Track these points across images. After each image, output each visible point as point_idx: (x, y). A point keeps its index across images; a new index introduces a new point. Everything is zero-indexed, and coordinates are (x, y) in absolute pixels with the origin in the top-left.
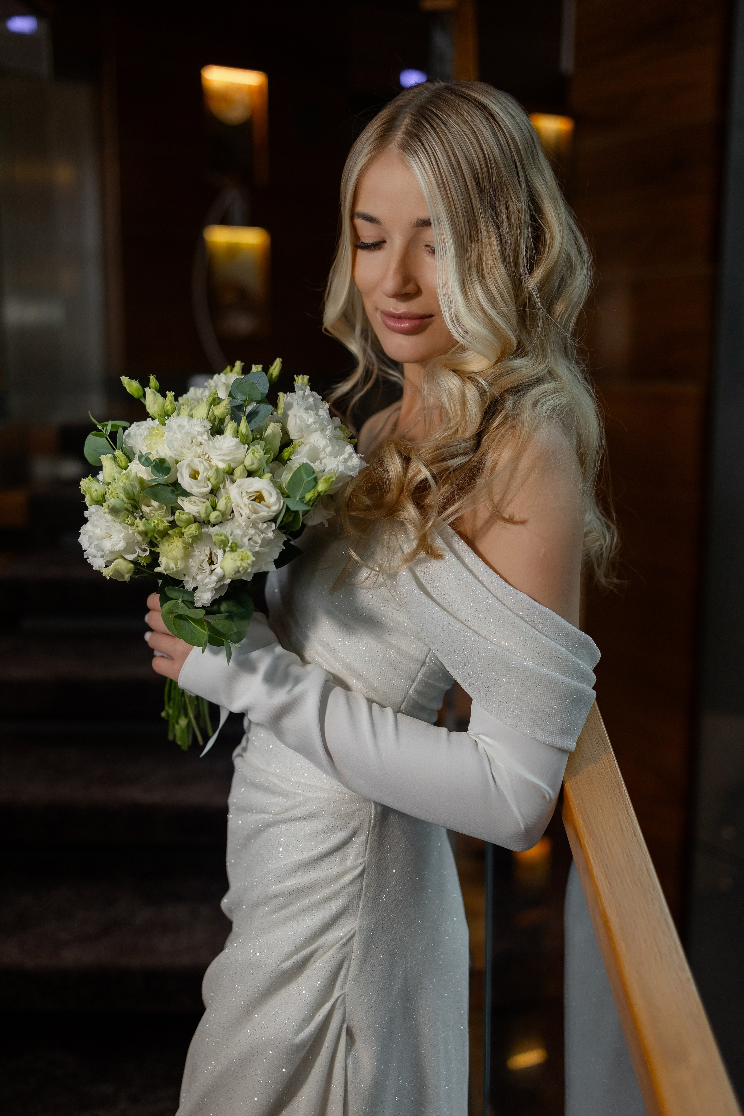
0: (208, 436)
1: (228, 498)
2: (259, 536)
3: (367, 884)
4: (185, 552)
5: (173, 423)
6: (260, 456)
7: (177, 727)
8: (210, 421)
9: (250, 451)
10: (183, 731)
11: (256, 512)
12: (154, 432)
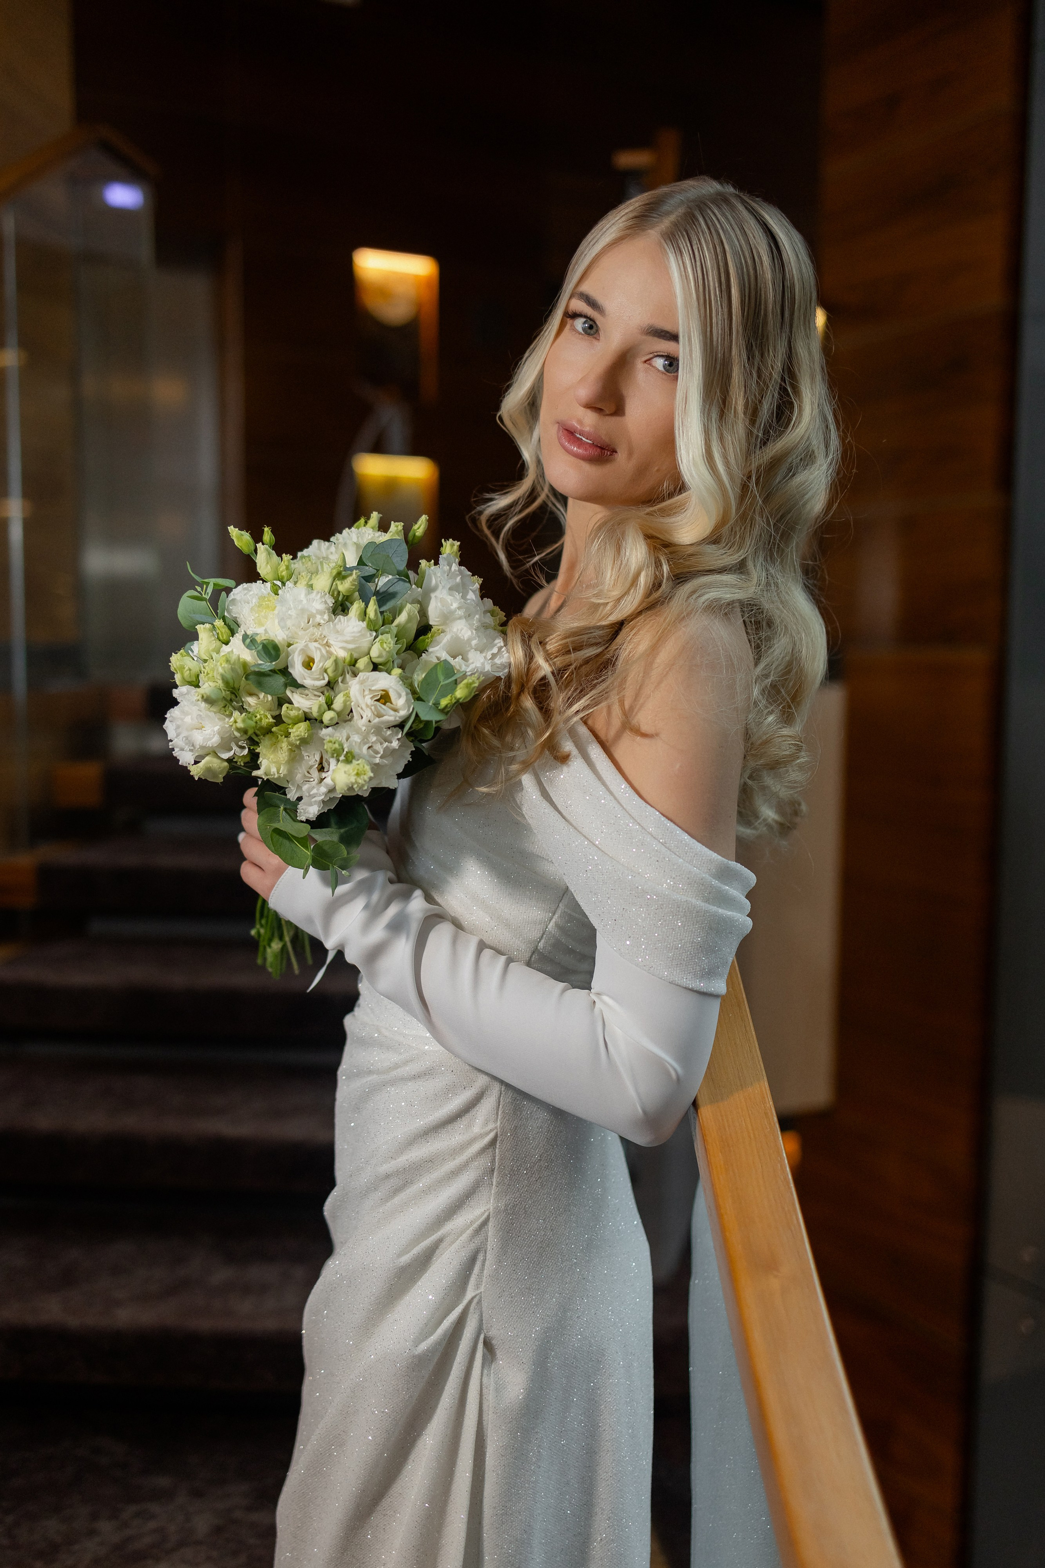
0: (329, 615)
1: (347, 696)
2: (381, 744)
3: (501, 1155)
4: (290, 755)
5: (288, 595)
6: (390, 648)
7: (269, 950)
8: (333, 595)
9: (377, 640)
10: (276, 956)
11: (379, 716)
12: (264, 604)
